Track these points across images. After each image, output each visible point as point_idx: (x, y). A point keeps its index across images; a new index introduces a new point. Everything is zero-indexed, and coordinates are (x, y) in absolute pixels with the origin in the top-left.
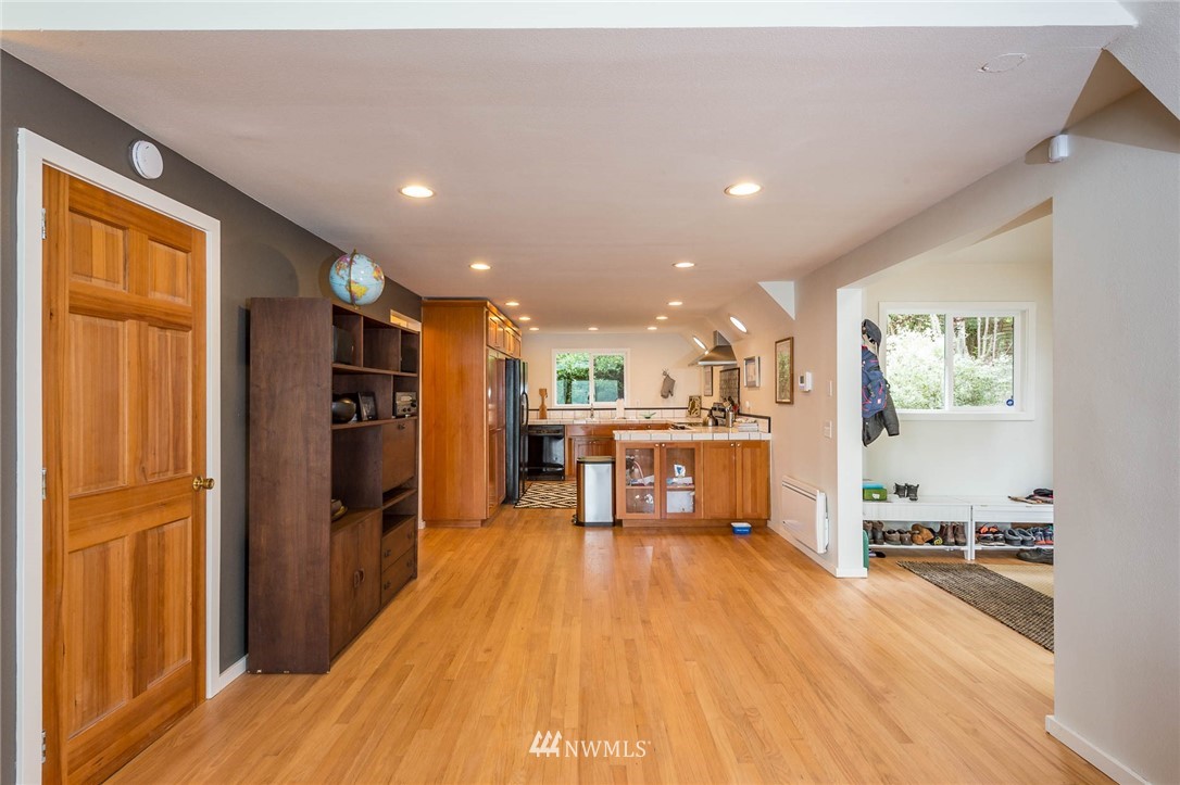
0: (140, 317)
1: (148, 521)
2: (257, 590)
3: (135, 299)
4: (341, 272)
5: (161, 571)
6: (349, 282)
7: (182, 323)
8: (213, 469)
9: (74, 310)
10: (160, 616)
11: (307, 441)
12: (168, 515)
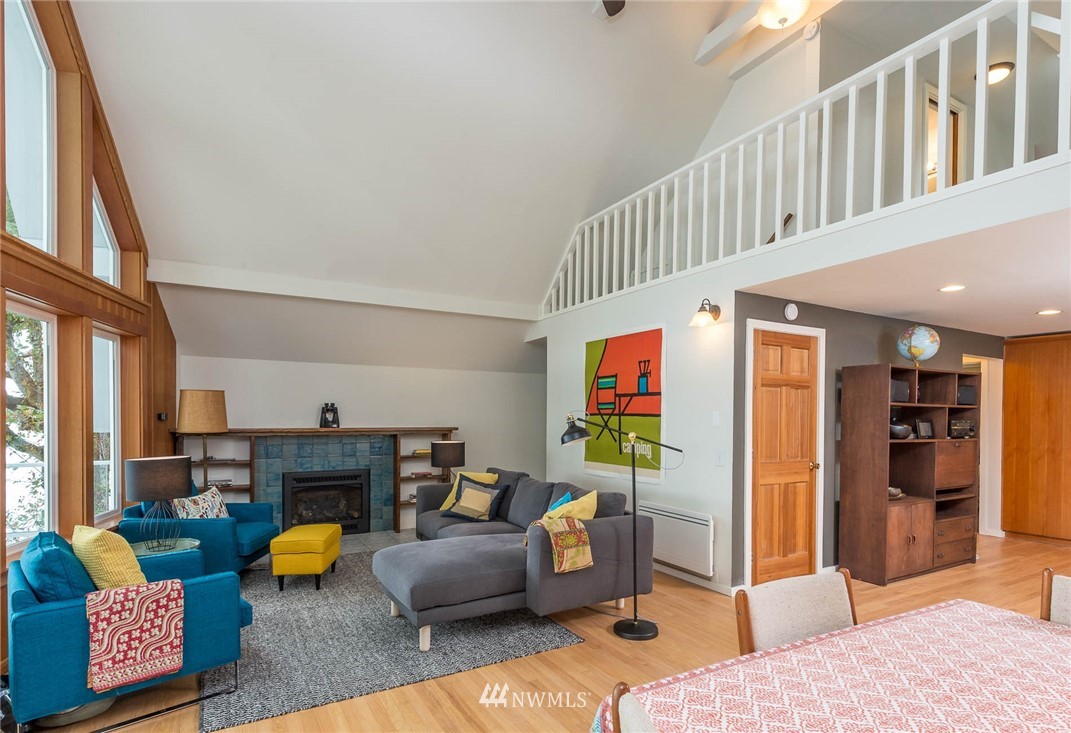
0: (787, 385)
1: (790, 479)
2: (844, 530)
3: (785, 377)
4: (905, 341)
5: (795, 505)
6: (910, 347)
7: (805, 386)
8: (820, 459)
9: (763, 385)
10: (794, 525)
11: (873, 449)
12: (798, 478)
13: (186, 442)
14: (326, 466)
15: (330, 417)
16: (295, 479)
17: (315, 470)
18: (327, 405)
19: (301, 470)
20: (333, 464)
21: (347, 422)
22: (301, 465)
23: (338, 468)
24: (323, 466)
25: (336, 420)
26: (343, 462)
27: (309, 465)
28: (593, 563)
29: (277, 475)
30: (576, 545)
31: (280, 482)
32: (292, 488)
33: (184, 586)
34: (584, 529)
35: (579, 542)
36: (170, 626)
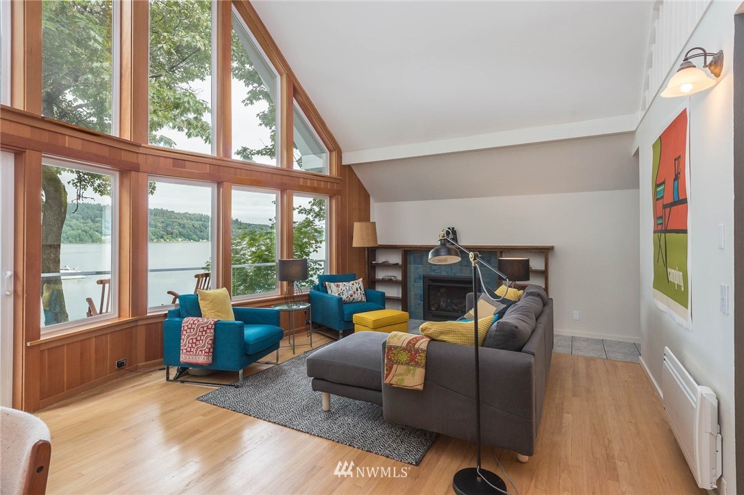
13: (378, 252)
14: (450, 274)
15: (451, 236)
16: (430, 280)
17: (442, 274)
18: (449, 228)
19: (433, 274)
20: (454, 272)
21: (464, 241)
22: (434, 270)
23: (457, 274)
24: (447, 272)
25: (455, 239)
26: (461, 270)
27: (438, 271)
28: (420, 387)
29: (421, 276)
30: (408, 364)
31: (422, 281)
32: (429, 285)
33: (216, 323)
34: (423, 351)
35: (412, 361)
36: (206, 341)
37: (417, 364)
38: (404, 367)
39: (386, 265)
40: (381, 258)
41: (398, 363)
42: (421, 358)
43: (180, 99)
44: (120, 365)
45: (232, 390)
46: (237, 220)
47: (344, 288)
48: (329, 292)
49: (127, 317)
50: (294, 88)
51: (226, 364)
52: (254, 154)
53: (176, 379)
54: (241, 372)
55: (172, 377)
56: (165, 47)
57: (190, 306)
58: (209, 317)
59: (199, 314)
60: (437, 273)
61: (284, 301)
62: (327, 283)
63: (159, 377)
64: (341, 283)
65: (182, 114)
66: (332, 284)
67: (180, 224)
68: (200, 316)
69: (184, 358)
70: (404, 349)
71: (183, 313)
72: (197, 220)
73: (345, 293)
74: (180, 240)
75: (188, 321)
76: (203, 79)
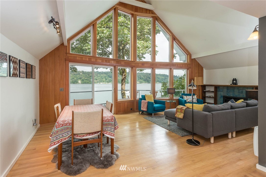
13: (206, 87)
14: (234, 95)
15: (235, 82)
16: (226, 98)
18: (234, 79)
19: (227, 95)
20: (236, 95)
21: (240, 84)
22: (228, 94)
23: (237, 96)
24: (233, 95)
27: (229, 94)
28: (182, 118)
29: (222, 96)
30: (180, 112)
31: (223, 98)
32: (226, 100)
33: (148, 102)
34: (184, 110)
35: (181, 112)
36: (146, 106)
37: (182, 113)
38: (179, 113)
39: (209, 91)
40: (207, 89)
41: (178, 112)
42: (183, 111)
43: (148, 45)
44: (131, 109)
45: (151, 118)
46: (176, 76)
47: (189, 98)
48: (184, 99)
49: (132, 99)
50: (174, 38)
51: (150, 112)
52: (175, 54)
53: (141, 114)
54: (153, 114)
55: (140, 113)
56: (146, 30)
57: (144, 98)
58: (147, 100)
59: (145, 100)
60: (229, 95)
61: (169, 100)
62: (183, 96)
63: (138, 113)
64: (188, 96)
65: (148, 49)
66: (185, 96)
67: (158, 78)
68: (146, 100)
69: (142, 109)
70: (180, 109)
71: (142, 99)
72: (163, 76)
73: (189, 99)
74: (158, 83)
75: (143, 101)
76: (159, 33)
